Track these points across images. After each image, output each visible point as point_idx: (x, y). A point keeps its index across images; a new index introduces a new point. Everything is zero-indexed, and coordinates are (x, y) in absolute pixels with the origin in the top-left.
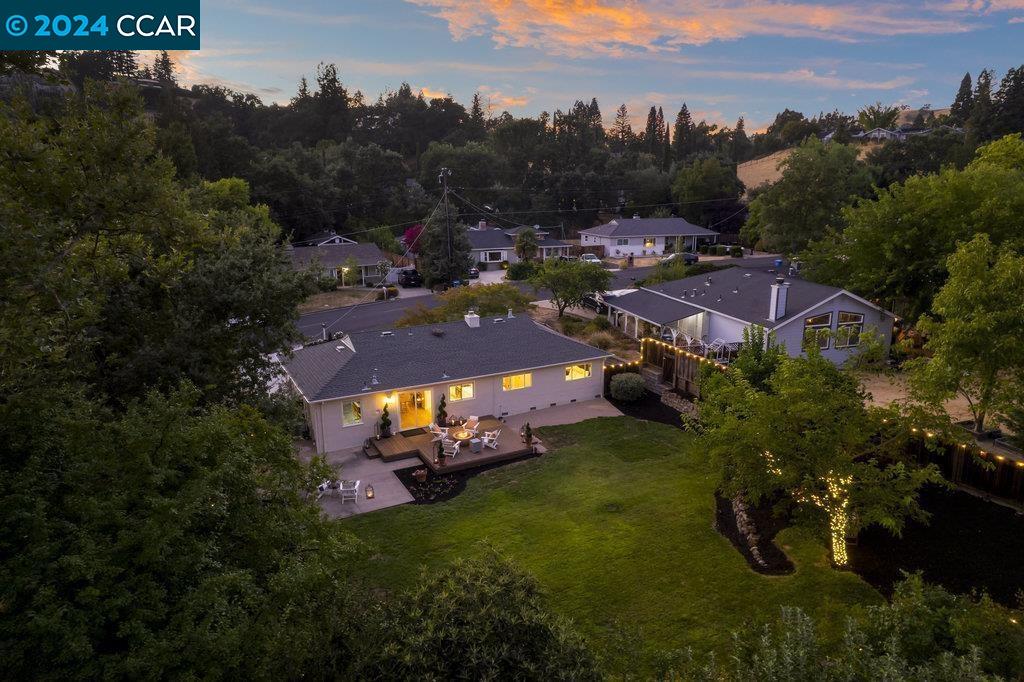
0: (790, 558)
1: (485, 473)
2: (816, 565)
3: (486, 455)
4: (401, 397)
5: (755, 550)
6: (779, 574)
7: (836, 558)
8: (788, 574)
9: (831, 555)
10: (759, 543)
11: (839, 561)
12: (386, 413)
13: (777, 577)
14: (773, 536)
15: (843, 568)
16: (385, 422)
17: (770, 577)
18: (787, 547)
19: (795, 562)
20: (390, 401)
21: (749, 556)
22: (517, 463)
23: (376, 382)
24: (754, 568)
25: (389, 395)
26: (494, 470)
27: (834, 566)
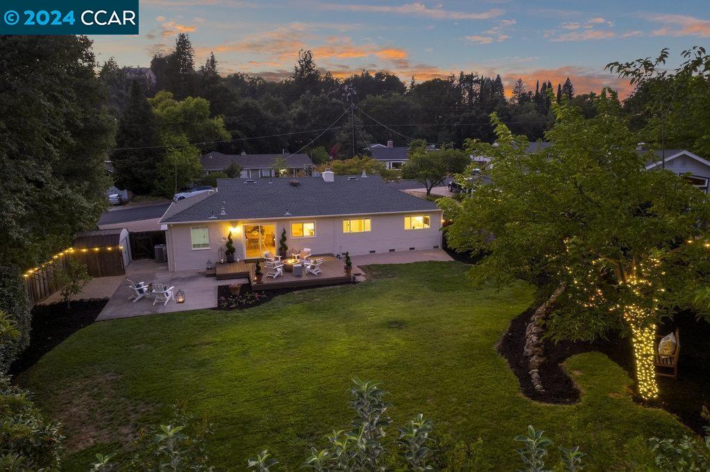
0: (578, 385)
1: (296, 292)
2: (611, 395)
3: (305, 278)
4: (245, 228)
5: (535, 373)
6: (556, 403)
7: (642, 389)
8: (569, 403)
9: (634, 387)
10: (542, 367)
11: (646, 394)
12: (230, 241)
13: (553, 405)
14: (562, 360)
15: (651, 403)
16: (230, 249)
17: (543, 404)
18: (577, 373)
19: (583, 391)
20: (236, 231)
21: (525, 380)
22: (331, 287)
23: (223, 213)
24: (527, 393)
25: (234, 224)
26: (306, 291)
27: (638, 399)
